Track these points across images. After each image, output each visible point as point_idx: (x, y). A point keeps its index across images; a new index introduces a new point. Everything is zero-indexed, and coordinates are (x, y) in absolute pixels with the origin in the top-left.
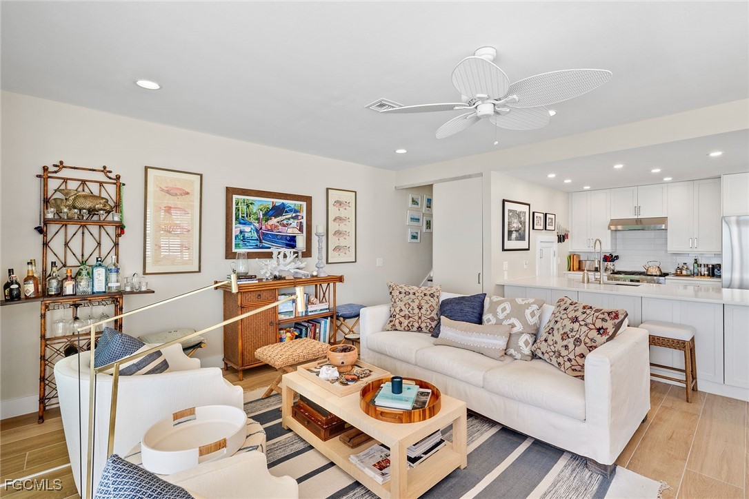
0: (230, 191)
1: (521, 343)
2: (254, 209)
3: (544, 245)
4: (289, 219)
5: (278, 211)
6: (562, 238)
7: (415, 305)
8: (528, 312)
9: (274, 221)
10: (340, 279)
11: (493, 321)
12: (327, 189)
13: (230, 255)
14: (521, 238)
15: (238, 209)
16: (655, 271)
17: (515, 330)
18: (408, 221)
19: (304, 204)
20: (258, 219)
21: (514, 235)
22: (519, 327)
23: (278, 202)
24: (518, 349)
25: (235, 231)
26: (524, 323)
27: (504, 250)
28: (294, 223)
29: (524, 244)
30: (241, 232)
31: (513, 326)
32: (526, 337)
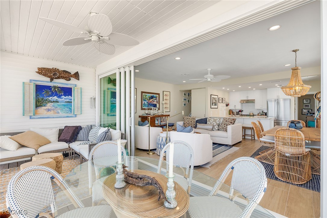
0: (142, 92)
1: (216, 127)
2: (147, 97)
3: (222, 107)
4: (154, 100)
5: (152, 97)
6: (227, 105)
7: (190, 121)
8: (217, 121)
9: (151, 100)
10: (169, 116)
11: (209, 123)
12: (163, 91)
13: (142, 109)
14: (216, 105)
15: (143, 97)
16: (252, 114)
17: (214, 125)
18: (183, 100)
19: (158, 95)
20: (148, 100)
21: (214, 104)
22: (215, 124)
23: (152, 95)
24: (215, 129)
25: (143, 103)
26: (216, 123)
27: (211, 108)
28: (156, 101)
29: (216, 107)
30: (144, 103)
31: (214, 124)
32: (217, 126)
